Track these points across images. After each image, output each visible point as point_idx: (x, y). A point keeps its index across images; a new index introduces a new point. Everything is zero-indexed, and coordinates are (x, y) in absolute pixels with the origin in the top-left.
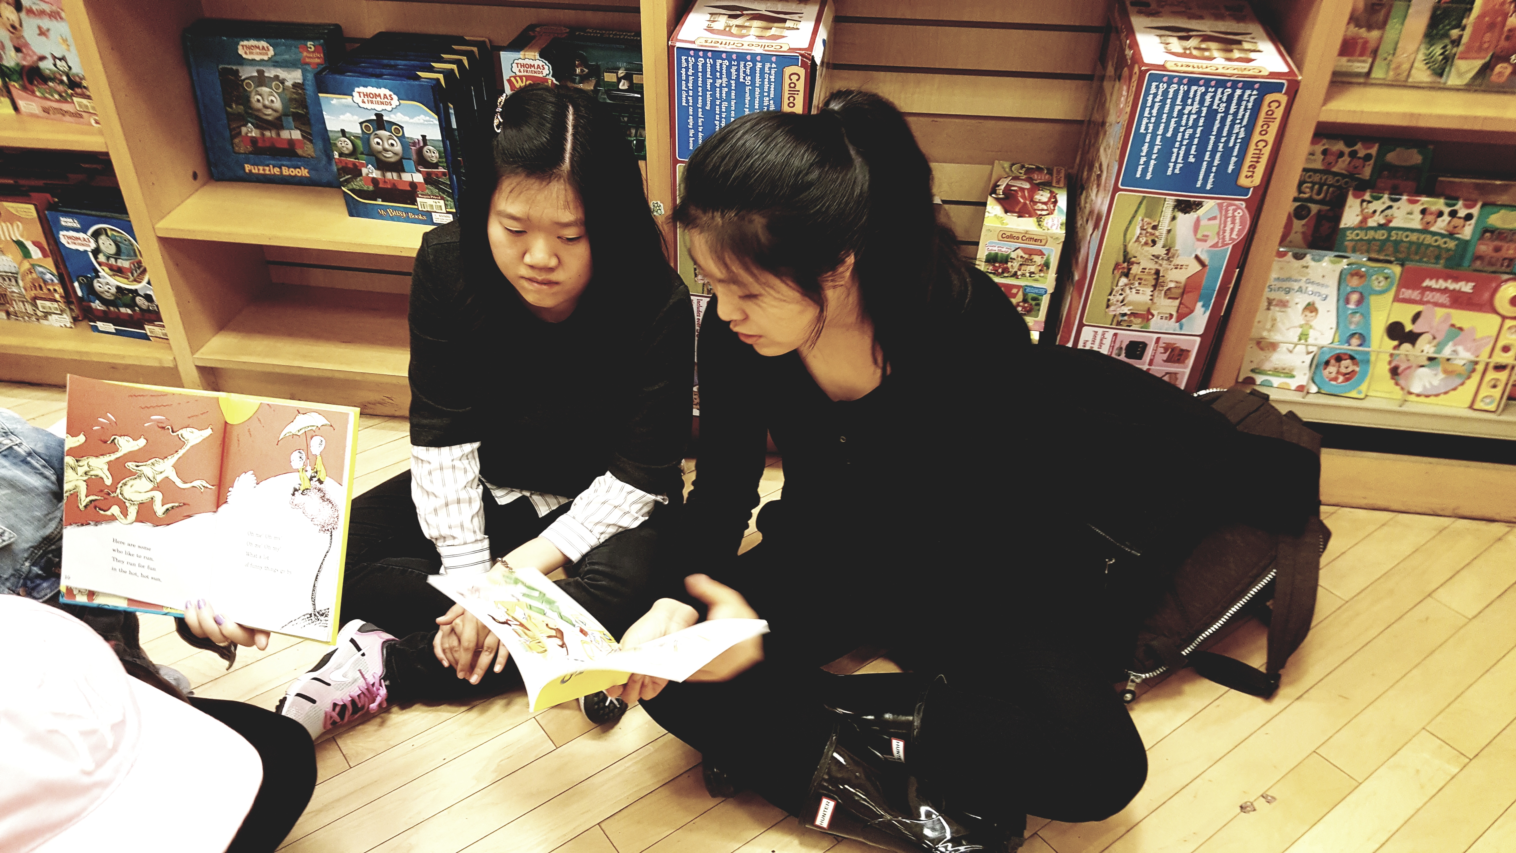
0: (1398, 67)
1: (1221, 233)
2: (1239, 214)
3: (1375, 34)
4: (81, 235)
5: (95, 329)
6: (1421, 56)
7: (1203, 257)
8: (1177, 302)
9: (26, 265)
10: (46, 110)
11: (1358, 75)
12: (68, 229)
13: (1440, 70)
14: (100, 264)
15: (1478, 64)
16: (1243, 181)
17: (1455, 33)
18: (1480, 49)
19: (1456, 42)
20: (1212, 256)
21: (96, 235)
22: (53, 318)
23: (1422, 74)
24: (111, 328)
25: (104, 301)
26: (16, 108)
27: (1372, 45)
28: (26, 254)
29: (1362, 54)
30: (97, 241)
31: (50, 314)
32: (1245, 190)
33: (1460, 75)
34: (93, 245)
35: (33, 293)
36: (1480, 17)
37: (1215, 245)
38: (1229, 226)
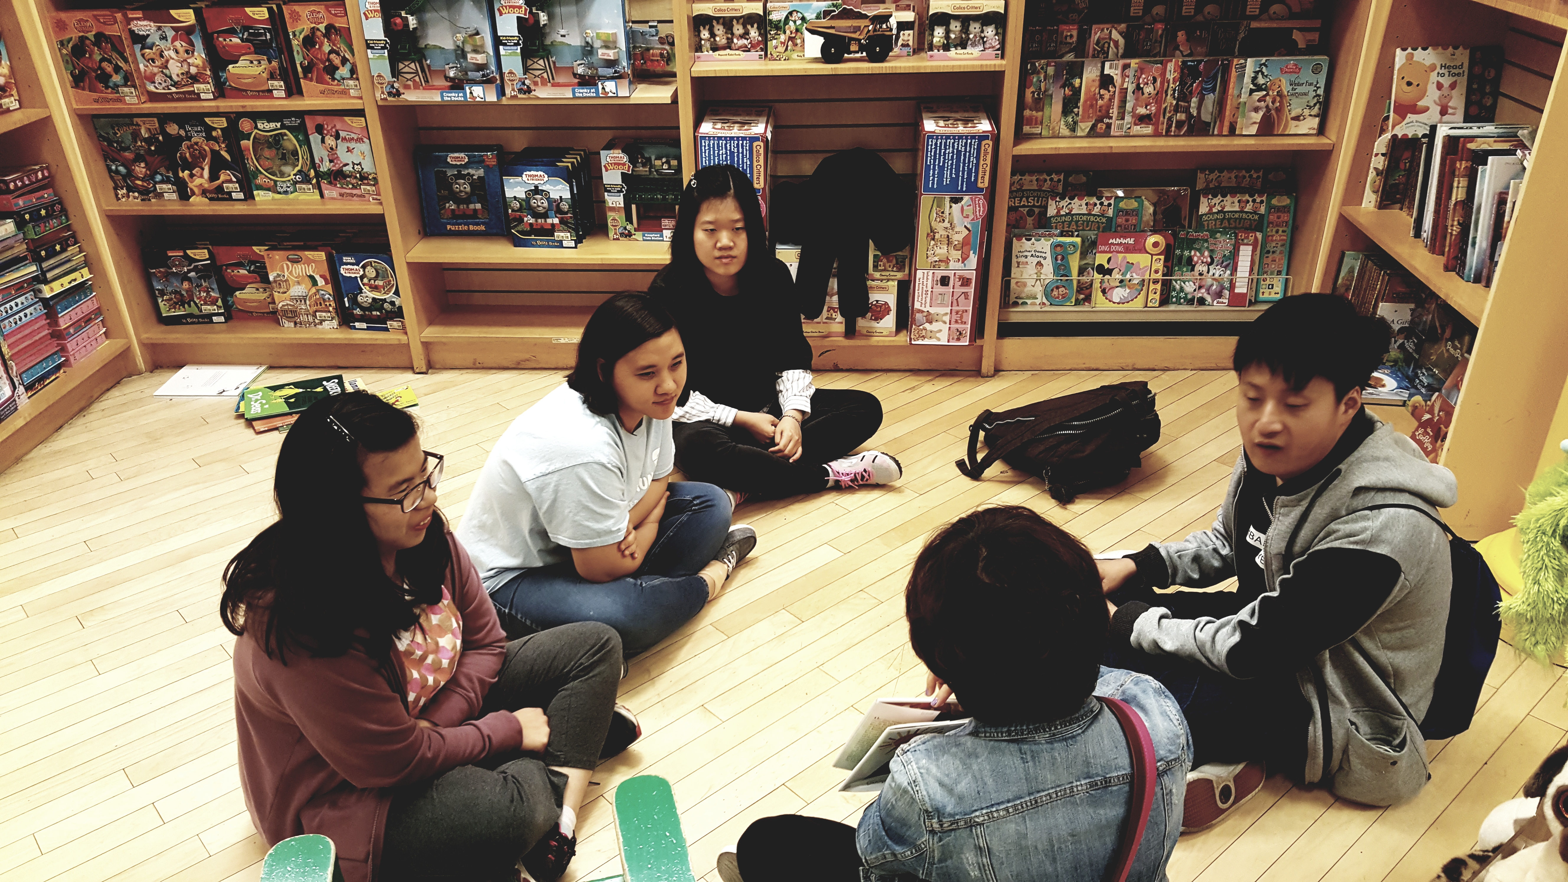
0: (1053, 128)
1: (974, 212)
2: (981, 202)
3: (1040, 113)
4: (355, 267)
5: (354, 328)
6: (1062, 123)
7: (968, 226)
8: (960, 252)
9: (314, 290)
10: (342, 195)
11: (1037, 134)
12: (347, 264)
13: (1073, 128)
14: (364, 285)
15: (1090, 124)
16: (980, 185)
17: (1076, 110)
18: (1089, 117)
19: (1077, 115)
20: (973, 225)
21: (364, 267)
22: (325, 324)
23: (1065, 131)
24: (364, 325)
25: (363, 309)
26: (322, 195)
27: (1039, 119)
28: (314, 282)
29: (1036, 124)
30: (364, 271)
31: (324, 321)
32: (981, 190)
33: (1083, 130)
34: (362, 273)
35: (315, 308)
36: (1085, 101)
37: (973, 220)
38: (978, 209)
